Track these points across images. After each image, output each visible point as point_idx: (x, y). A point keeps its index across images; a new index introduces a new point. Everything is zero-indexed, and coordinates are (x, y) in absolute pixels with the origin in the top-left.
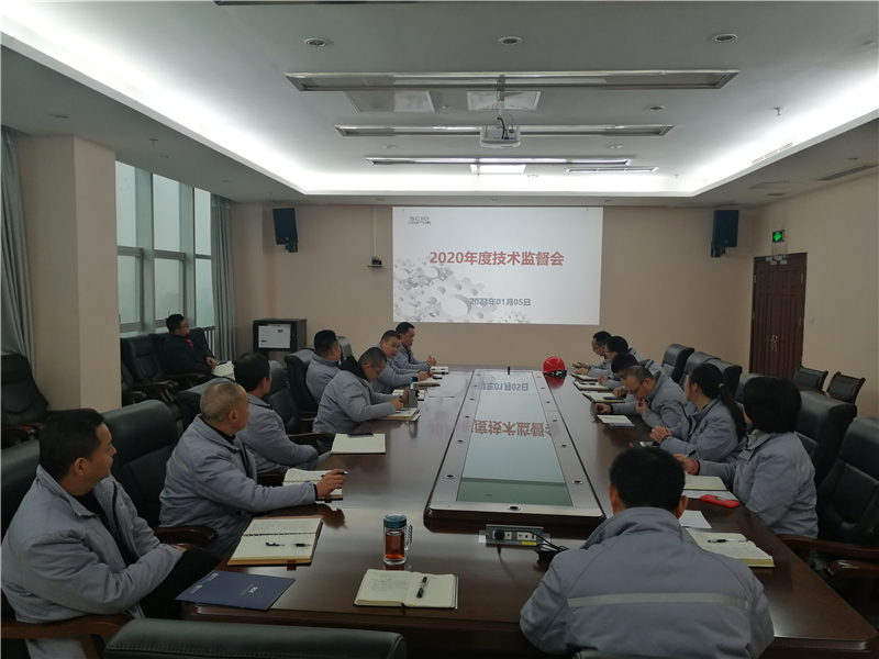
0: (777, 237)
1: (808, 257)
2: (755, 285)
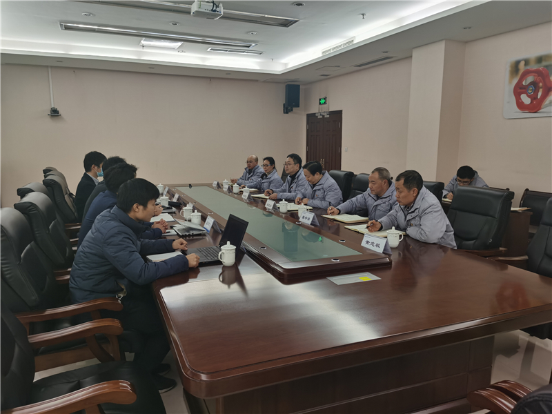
0: (322, 101)
1: (343, 112)
2: (307, 131)
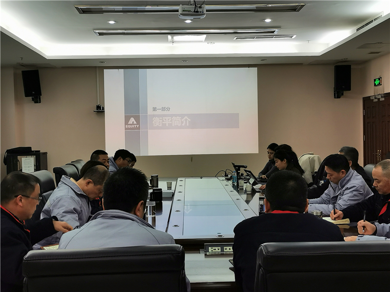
0: (377, 82)
2: (364, 117)
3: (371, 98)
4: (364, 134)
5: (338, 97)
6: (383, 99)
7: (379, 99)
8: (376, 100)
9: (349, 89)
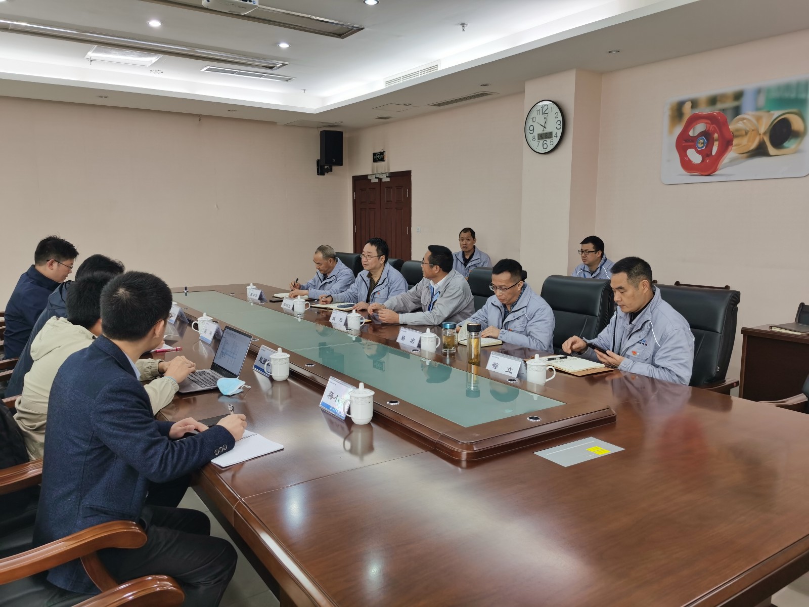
0: (380, 157)
1: (412, 174)
2: (354, 201)
3: (369, 177)
4: (355, 223)
5: (323, 174)
6: (388, 180)
7: (380, 180)
8: (377, 181)
9: (340, 163)
